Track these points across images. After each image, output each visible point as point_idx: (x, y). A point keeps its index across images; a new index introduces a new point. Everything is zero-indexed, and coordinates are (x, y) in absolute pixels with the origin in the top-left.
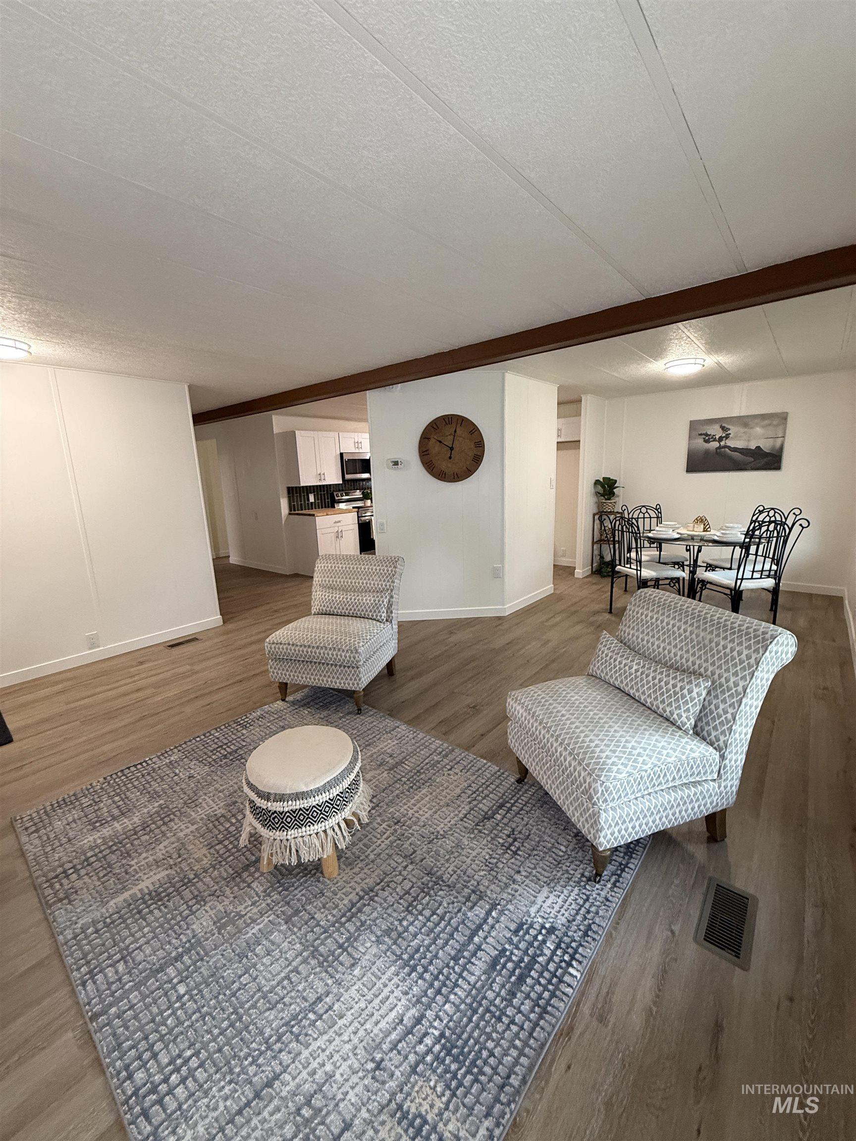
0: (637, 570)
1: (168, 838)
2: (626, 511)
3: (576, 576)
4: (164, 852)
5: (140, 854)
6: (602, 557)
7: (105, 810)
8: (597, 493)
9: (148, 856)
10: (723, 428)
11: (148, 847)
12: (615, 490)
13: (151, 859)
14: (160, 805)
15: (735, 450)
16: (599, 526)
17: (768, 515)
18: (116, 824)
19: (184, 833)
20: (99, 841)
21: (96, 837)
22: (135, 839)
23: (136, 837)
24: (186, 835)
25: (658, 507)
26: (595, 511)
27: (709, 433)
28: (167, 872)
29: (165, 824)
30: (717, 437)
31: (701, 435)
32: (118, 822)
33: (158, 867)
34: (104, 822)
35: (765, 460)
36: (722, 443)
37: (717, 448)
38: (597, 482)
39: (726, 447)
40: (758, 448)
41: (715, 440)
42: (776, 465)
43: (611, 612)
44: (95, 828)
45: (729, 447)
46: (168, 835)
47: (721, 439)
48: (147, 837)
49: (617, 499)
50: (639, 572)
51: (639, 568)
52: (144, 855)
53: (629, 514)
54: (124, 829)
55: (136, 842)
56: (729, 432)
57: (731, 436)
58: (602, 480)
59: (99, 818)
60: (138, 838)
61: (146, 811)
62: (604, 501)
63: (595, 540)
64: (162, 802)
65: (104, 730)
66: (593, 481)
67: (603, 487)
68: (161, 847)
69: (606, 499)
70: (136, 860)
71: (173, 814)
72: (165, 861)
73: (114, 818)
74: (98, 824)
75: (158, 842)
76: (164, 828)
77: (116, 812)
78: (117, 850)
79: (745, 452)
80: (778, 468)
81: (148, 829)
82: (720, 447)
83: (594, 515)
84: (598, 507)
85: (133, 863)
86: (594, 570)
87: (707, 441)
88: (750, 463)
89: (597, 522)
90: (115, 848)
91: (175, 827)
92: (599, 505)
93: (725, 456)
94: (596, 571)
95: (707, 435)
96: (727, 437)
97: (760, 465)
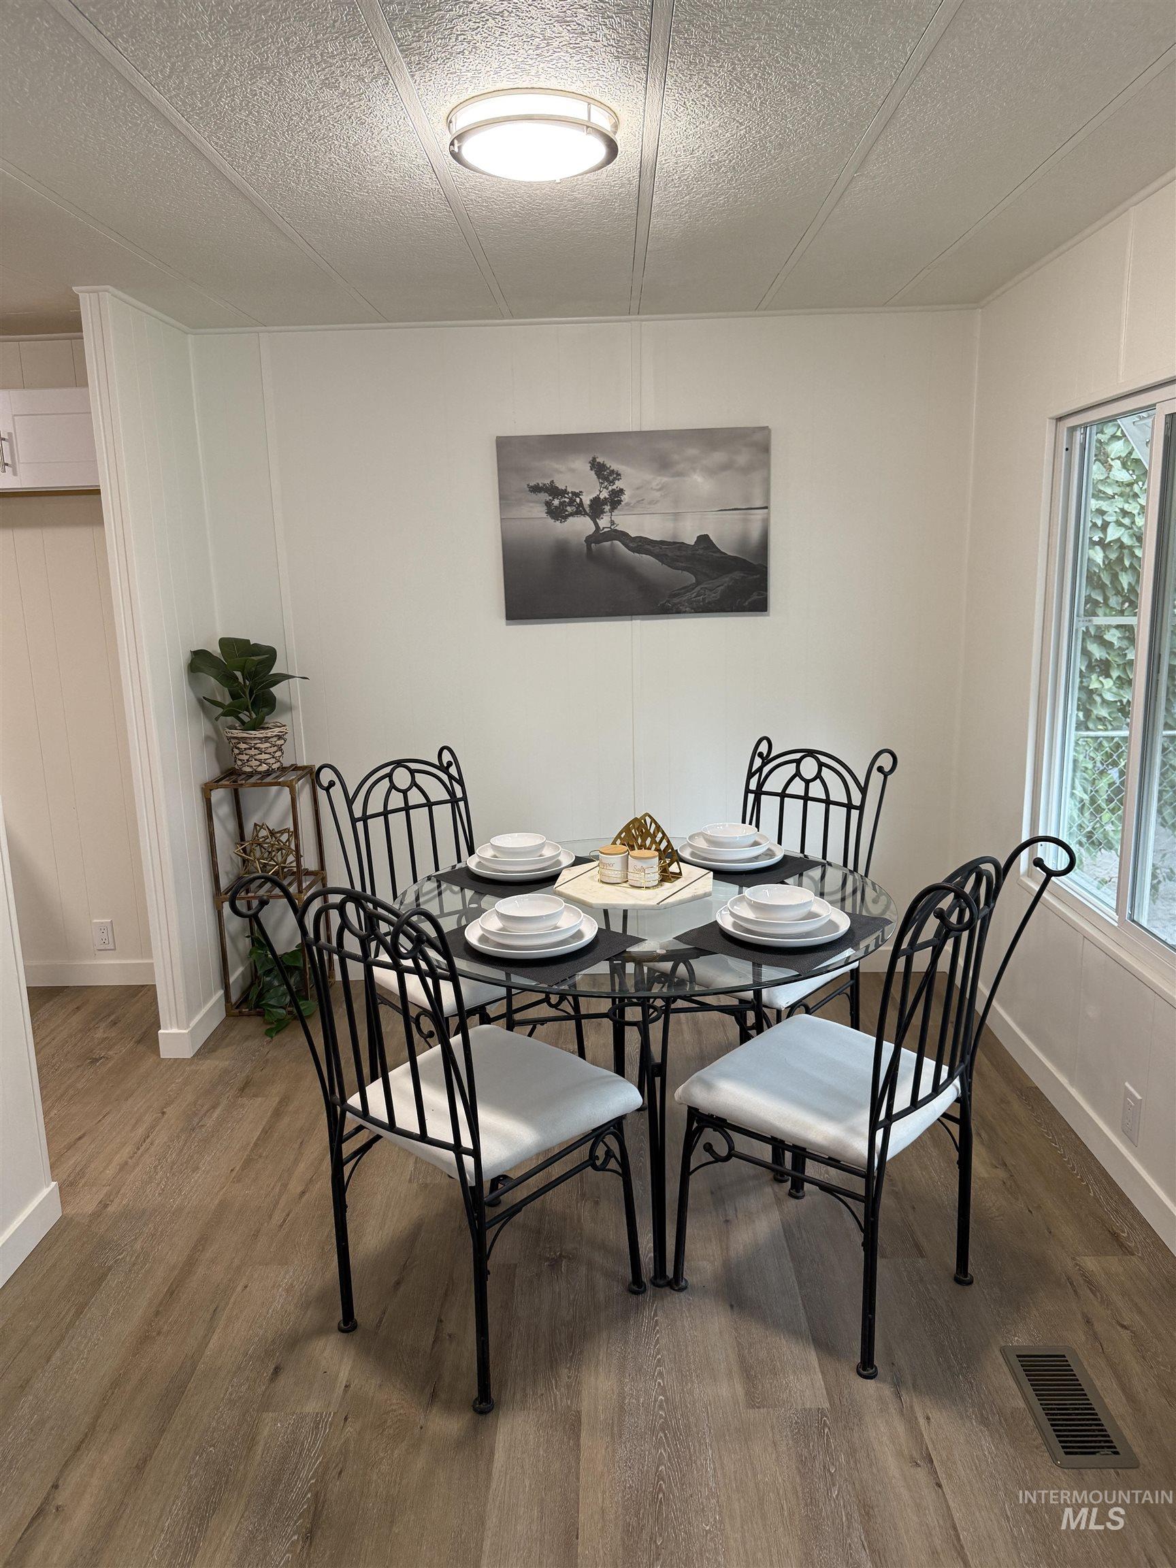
0: (457, 1148)
2: (337, 791)
3: (164, 1054)
6: (261, 941)
8: (205, 704)
10: (600, 470)
12: (273, 690)
15: (641, 545)
16: (232, 825)
17: (798, 774)
25: (447, 757)
26: (210, 771)
27: (562, 487)
30: (586, 500)
31: (536, 489)
35: (726, 580)
36: (604, 522)
37: (590, 540)
38: (199, 662)
39: (613, 533)
40: (704, 539)
41: (580, 511)
42: (755, 597)
43: (348, 1323)
45: (622, 536)
47: (596, 509)
49: (284, 719)
50: (469, 1161)
51: (467, 1142)
53: (350, 802)
56: (618, 484)
57: (625, 498)
58: (215, 650)
62: (237, 733)
63: (224, 883)
66: (183, 659)
67: (227, 678)
69: (246, 727)
79: (669, 551)
80: (760, 605)
82: (598, 537)
83: (207, 790)
84: (219, 756)
86: (234, 997)
87: (557, 514)
88: (688, 589)
89: (223, 811)
92: (223, 749)
94: (245, 999)
95: (554, 491)
96: (615, 500)
97: (713, 596)
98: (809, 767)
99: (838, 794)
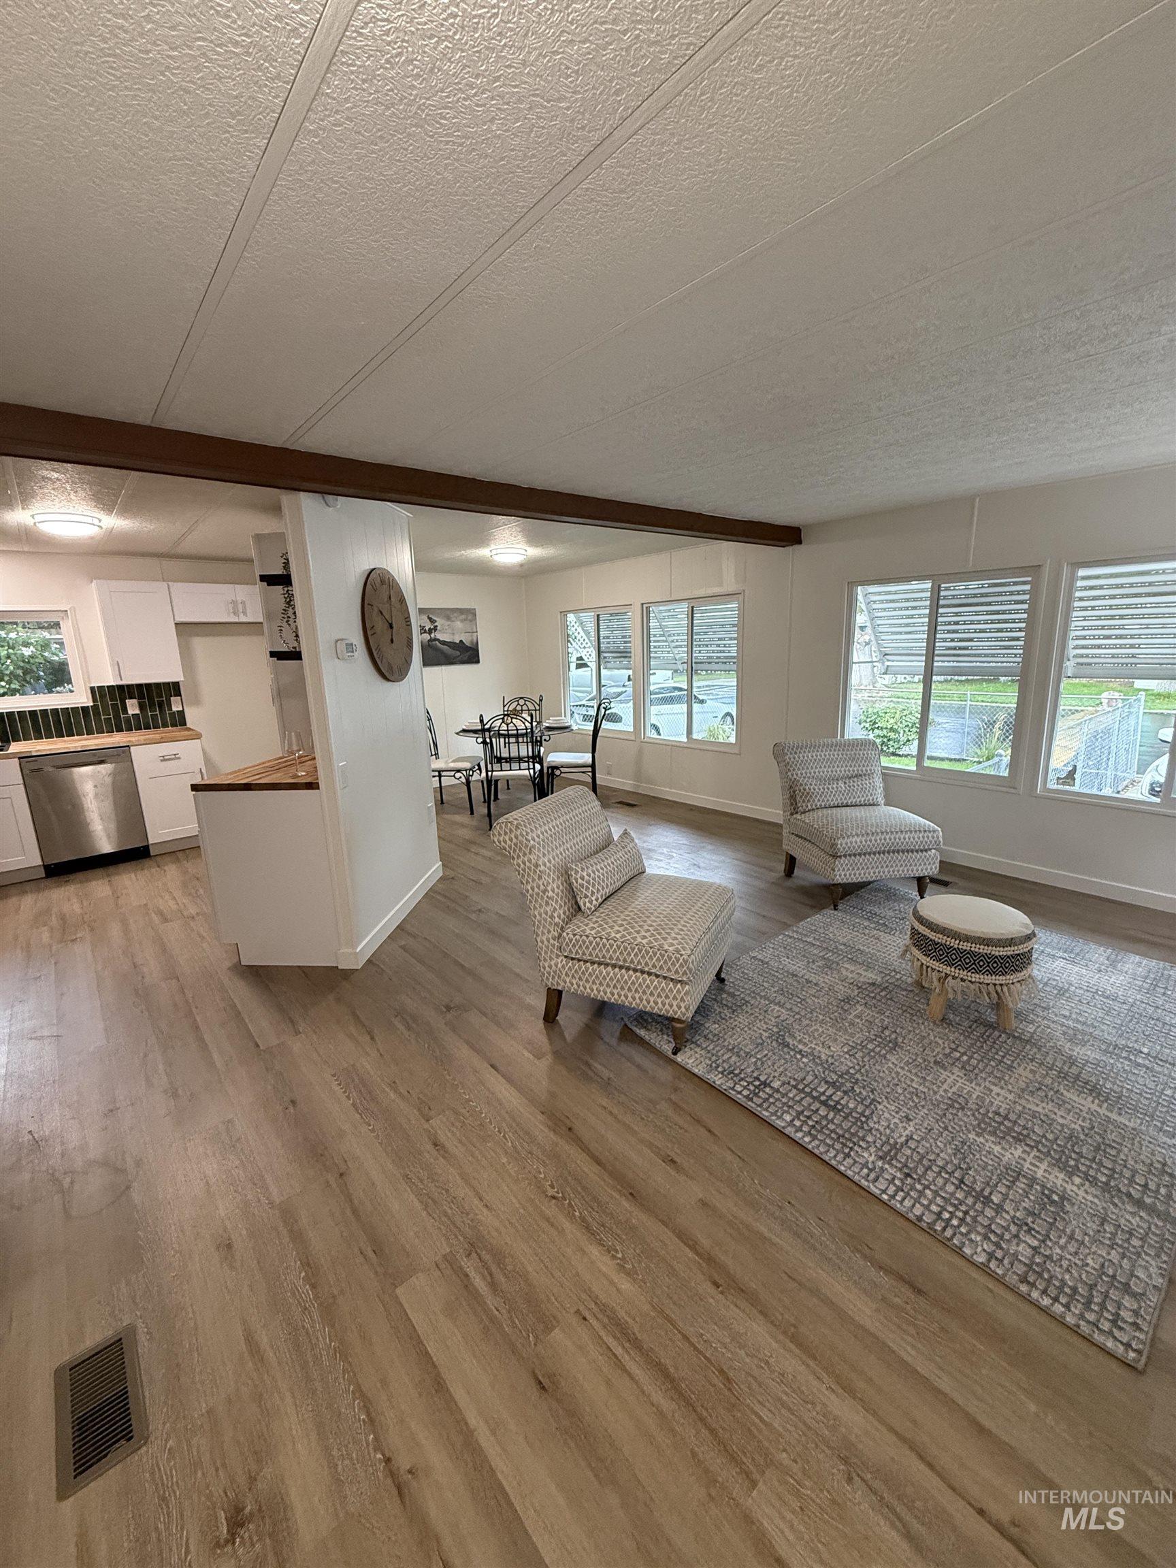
1: (1024, 1107)
4: (1044, 1105)
5: (1062, 1125)
7: (1026, 1204)
9: (1060, 1118)
10: (430, 619)
11: (1048, 1122)
13: (1059, 1113)
14: (978, 1135)
15: (444, 643)
18: (1040, 1173)
19: (1007, 1095)
20: (1077, 1180)
21: (1075, 1188)
22: (1046, 1139)
23: (1044, 1140)
24: (1011, 1092)
28: (1065, 1093)
29: (1006, 1118)
30: (427, 629)
32: (1035, 1172)
33: (1064, 1102)
34: (1046, 1192)
35: (467, 654)
36: (433, 635)
37: (428, 641)
39: (436, 639)
40: (461, 641)
41: (425, 632)
42: (476, 659)
44: (1063, 1198)
45: (438, 640)
46: (1021, 1108)
47: (430, 632)
48: (1036, 1129)
52: (1061, 1120)
54: (1041, 1160)
55: (1051, 1136)
56: (436, 624)
57: (438, 628)
59: (1044, 1204)
60: (1044, 1136)
61: (997, 1149)
64: (972, 1136)
65: (791, 1364)
68: (1039, 1109)
70: (1073, 1126)
71: (986, 1115)
72: (1054, 1098)
73: (1033, 1180)
74: (1055, 1198)
75: (1034, 1115)
76: (1012, 1117)
77: (1021, 1184)
78: (1075, 1152)
79: (451, 645)
80: (478, 662)
81: (1025, 1132)
82: (431, 640)
85: (1077, 1127)
88: (458, 657)
90: (1074, 1156)
91: (1004, 1106)
93: (436, 649)
97: (465, 659)
98: (522, 702)
99: (531, 707)
